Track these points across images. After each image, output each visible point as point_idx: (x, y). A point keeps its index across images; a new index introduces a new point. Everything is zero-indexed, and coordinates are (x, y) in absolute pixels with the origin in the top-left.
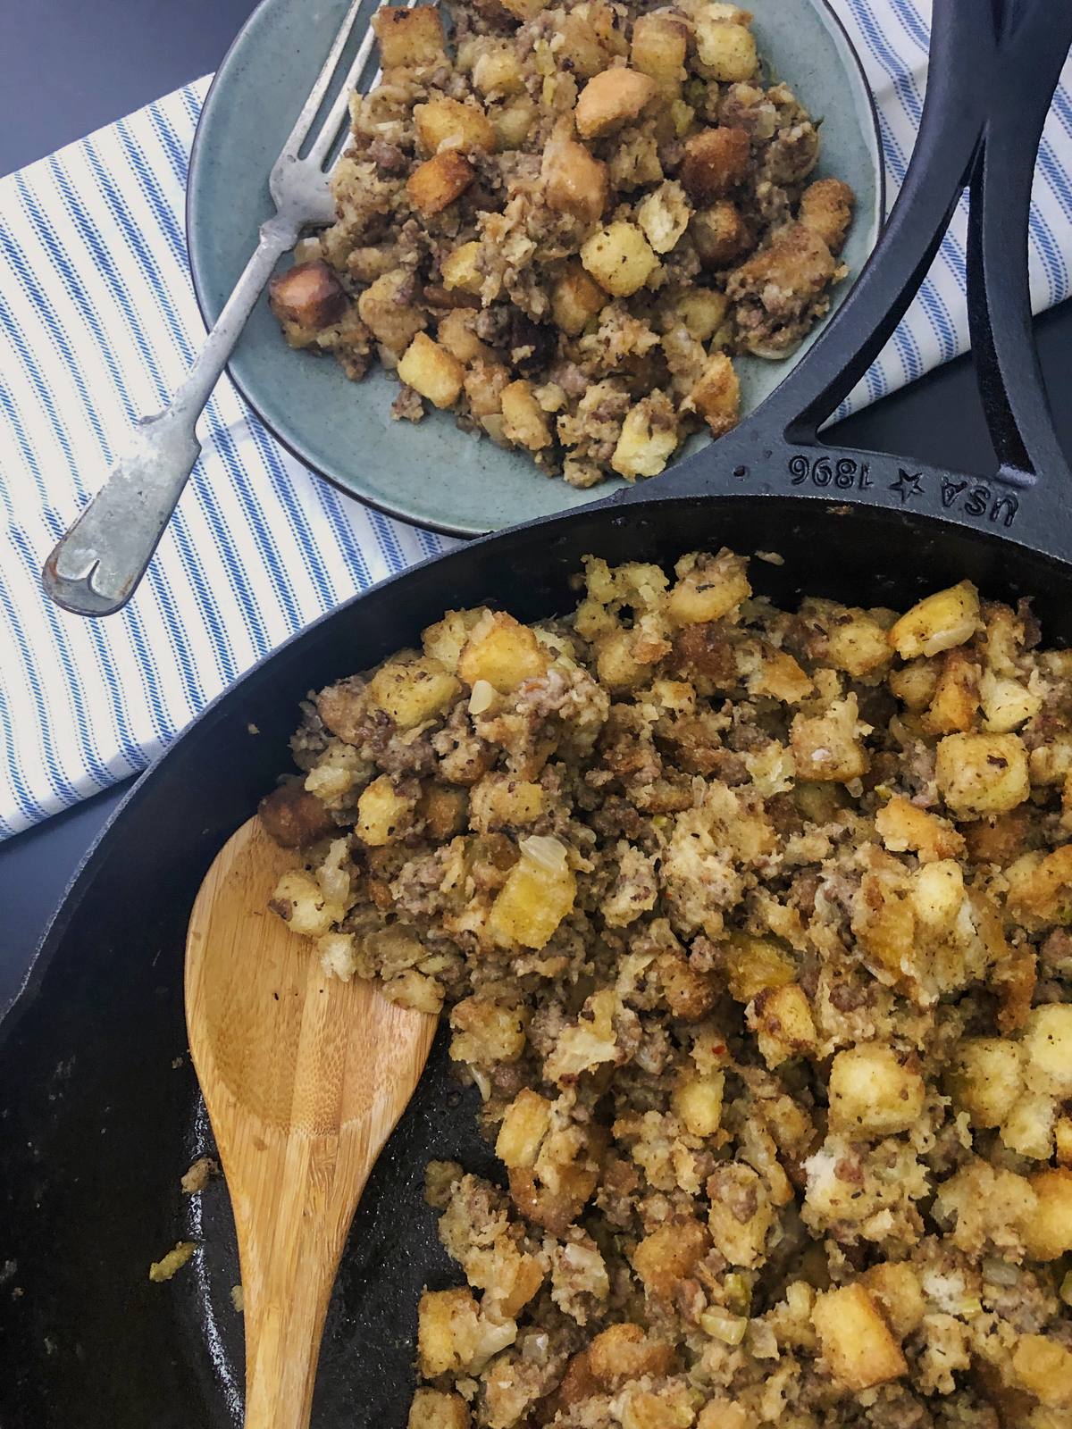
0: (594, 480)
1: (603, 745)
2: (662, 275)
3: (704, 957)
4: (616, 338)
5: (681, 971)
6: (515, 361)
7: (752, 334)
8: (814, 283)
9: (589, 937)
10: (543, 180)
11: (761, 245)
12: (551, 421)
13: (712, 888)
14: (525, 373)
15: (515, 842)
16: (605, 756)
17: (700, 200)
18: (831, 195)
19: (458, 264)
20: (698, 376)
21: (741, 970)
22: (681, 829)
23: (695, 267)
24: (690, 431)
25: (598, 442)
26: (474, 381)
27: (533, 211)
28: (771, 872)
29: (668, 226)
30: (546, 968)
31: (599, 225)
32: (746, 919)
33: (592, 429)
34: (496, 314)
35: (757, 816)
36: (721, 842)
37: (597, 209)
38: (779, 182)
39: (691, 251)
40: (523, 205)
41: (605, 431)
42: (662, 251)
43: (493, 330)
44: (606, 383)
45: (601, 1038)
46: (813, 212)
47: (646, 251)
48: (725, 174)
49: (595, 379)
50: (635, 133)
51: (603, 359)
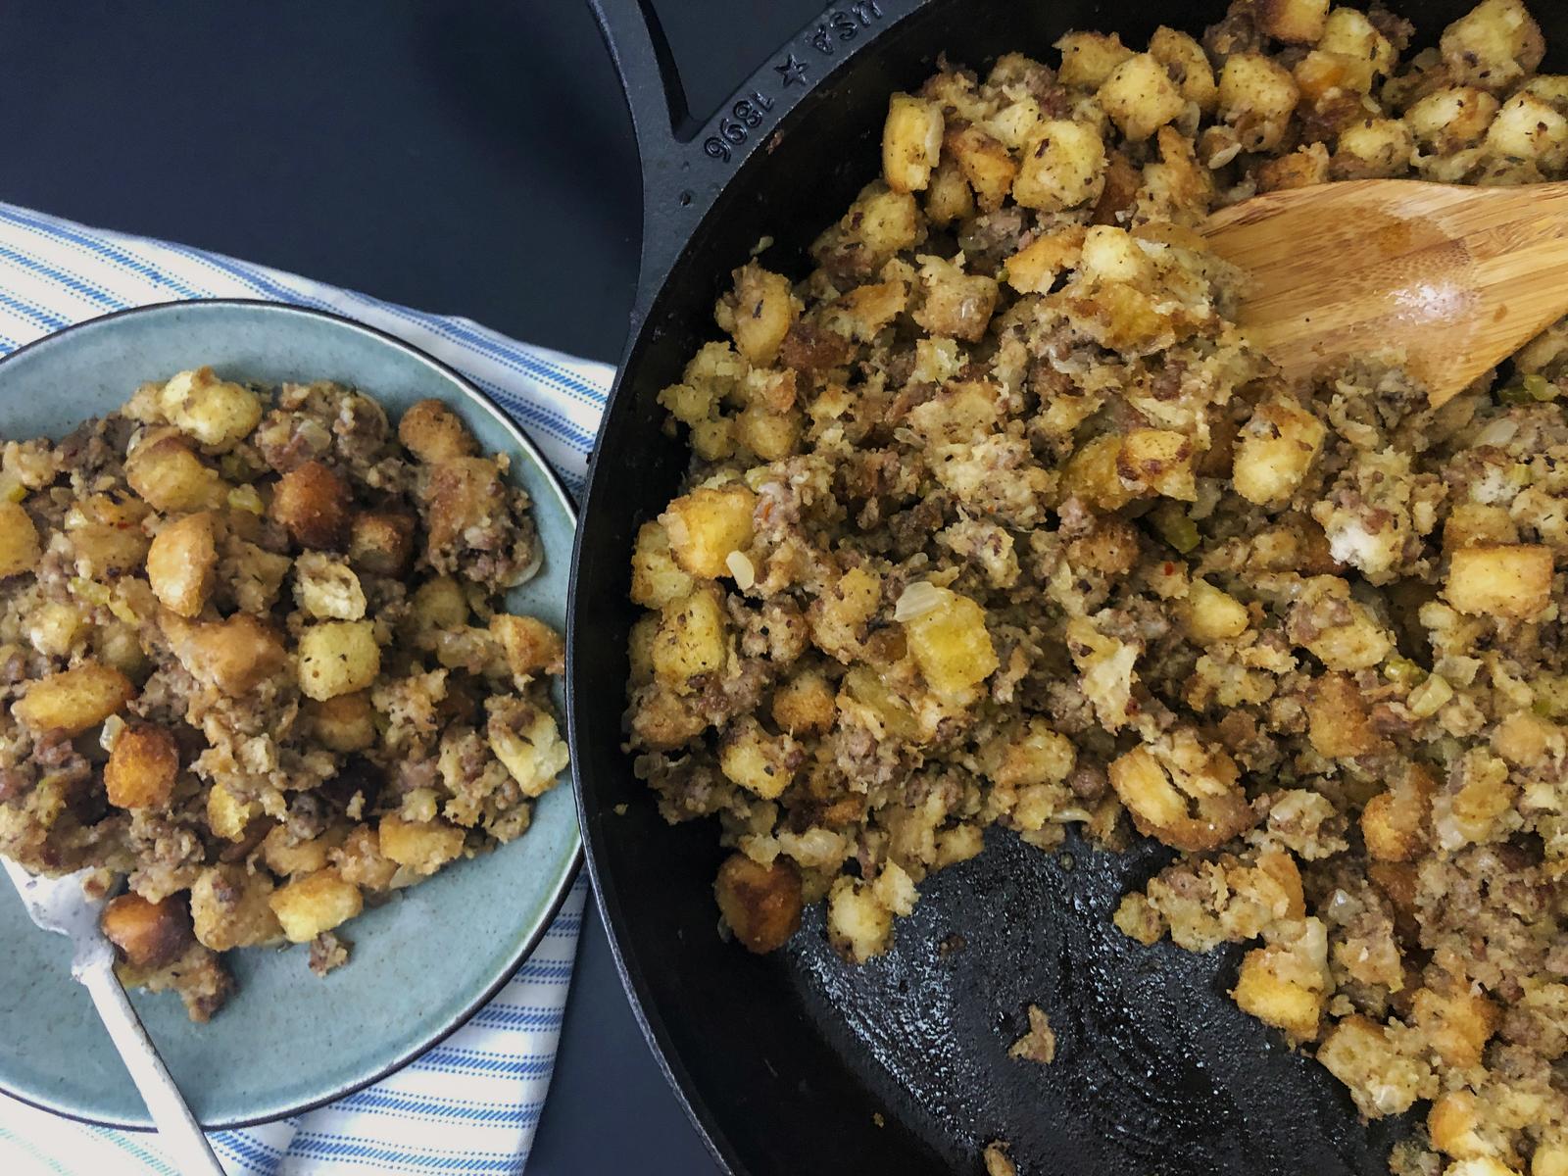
0: (526, 815)
2: (382, 626)
4: (411, 710)
6: (359, 817)
7: (498, 578)
8: (495, 494)
10: (209, 686)
11: (420, 511)
12: (441, 821)
14: (376, 811)
17: (337, 541)
18: (423, 422)
19: (225, 816)
20: (502, 651)
23: (398, 589)
24: (545, 691)
25: (496, 790)
26: (350, 870)
27: (232, 716)
29: (342, 592)
31: (292, 658)
33: (479, 790)
34: (301, 808)
37: (279, 649)
38: (377, 457)
39: (381, 583)
40: (219, 721)
41: (490, 778)
42: (363, 613)
44: (445, 747)
46: (426, 447)
47: (351, 630)
48: (334, 506)
49: (433, 753)
50: (231, 562)
51: (419, 734)
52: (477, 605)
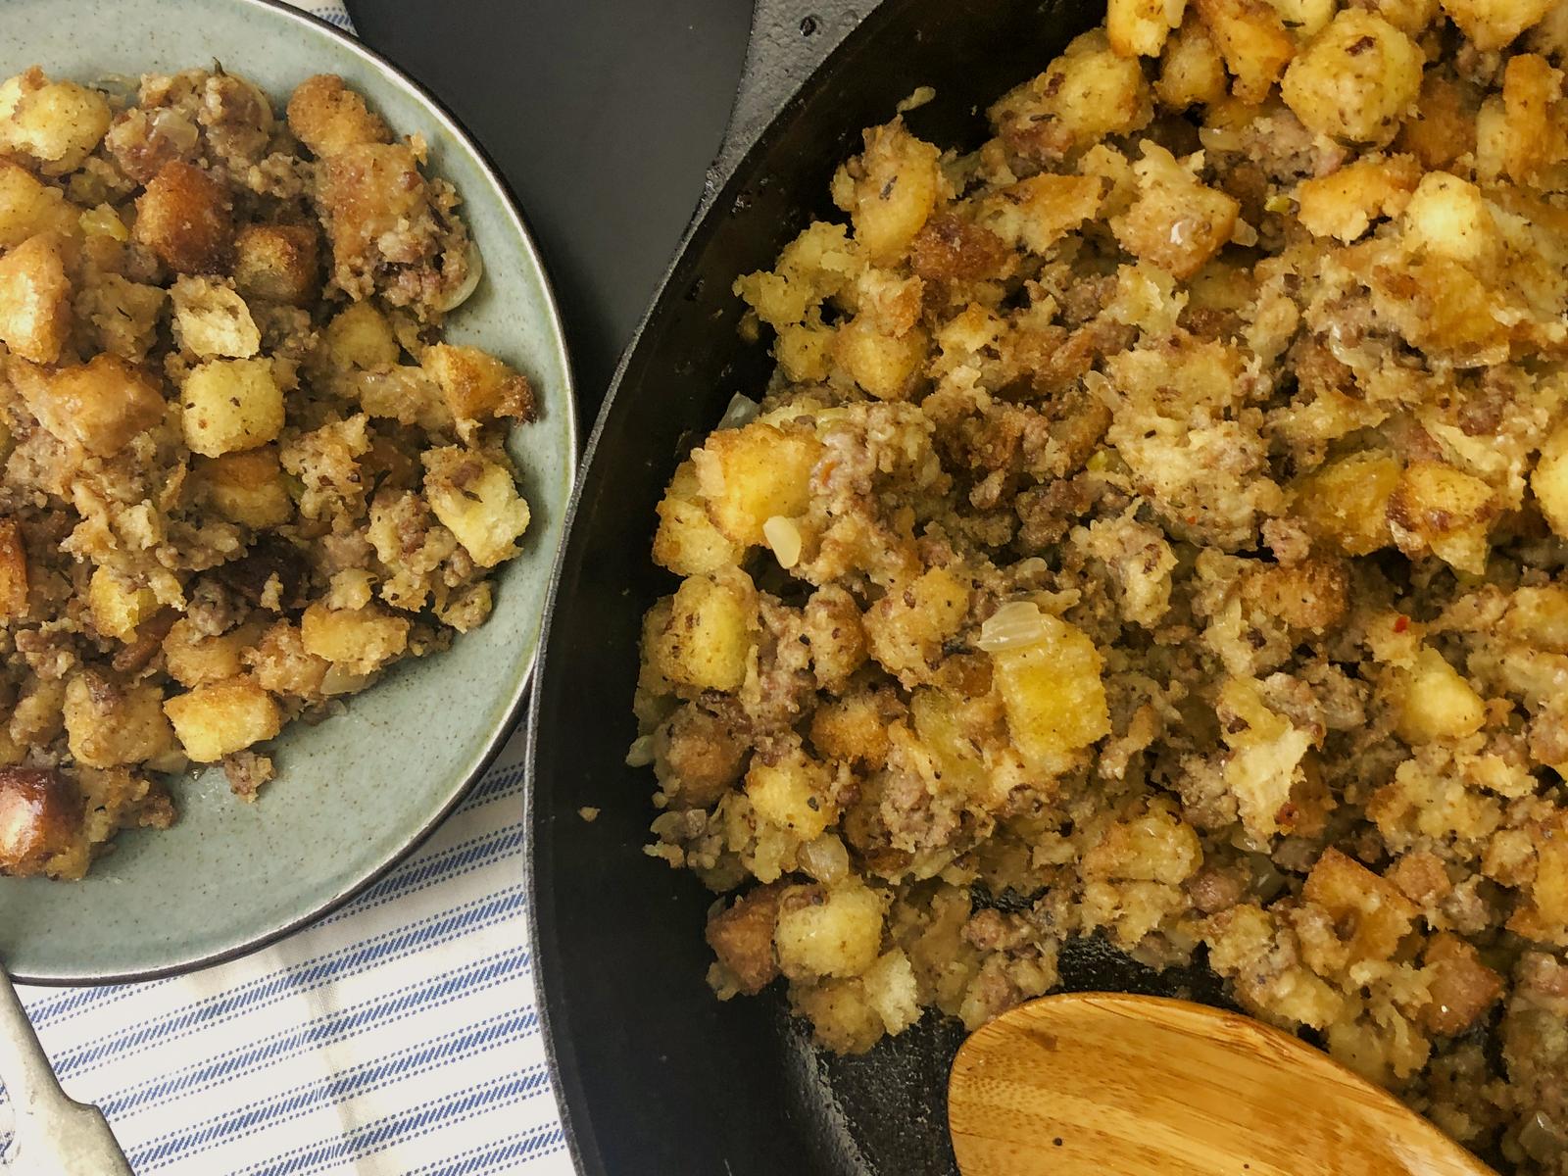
0: (487, 595)
1: (956, 457)
2: (284, 364)
3: (1290, 541)
4: (326, 467)
5: (1280, 580)
6: (276, 608)
7: (426, 298)
8: (410, 187)
9: (1141, 663)
10: (72, 445)
11: (322, 220)
12: (378, 605)
13: (1227, 461)
14: (300, 603)
15: (970, 651)
16: (974, 465)
17: (221, 263)
18: (315, 103)
19: (110, 609)
20: (439, 392)
21: (1341, 513)
22: (1128, 446)
23: (301, 319)
25: (444, 564)
26: (269, 674)
27: (105, 480)
28: (1263, 387)
29: (229, 322)
30: (1138, 741)
31: (173, 407)
32: (1291, 459)
33: (422, 563)
34: (204, 597)
35: (1190, 347)
36: (1184, 412)
37: (151, 400)
38: (260, 155)
39: (278, 312)
40: (88, 487)
41: (434, 548)
42: (257, 349)
43: (221, 615)
44: (376, 512)
45: (1272, 737)
46: (323, 136)
47: (243, 369)
48: (209, 216)
49: (362, 522)
50: (89, 295)
51: (342, 498)
52: (408, 340)
